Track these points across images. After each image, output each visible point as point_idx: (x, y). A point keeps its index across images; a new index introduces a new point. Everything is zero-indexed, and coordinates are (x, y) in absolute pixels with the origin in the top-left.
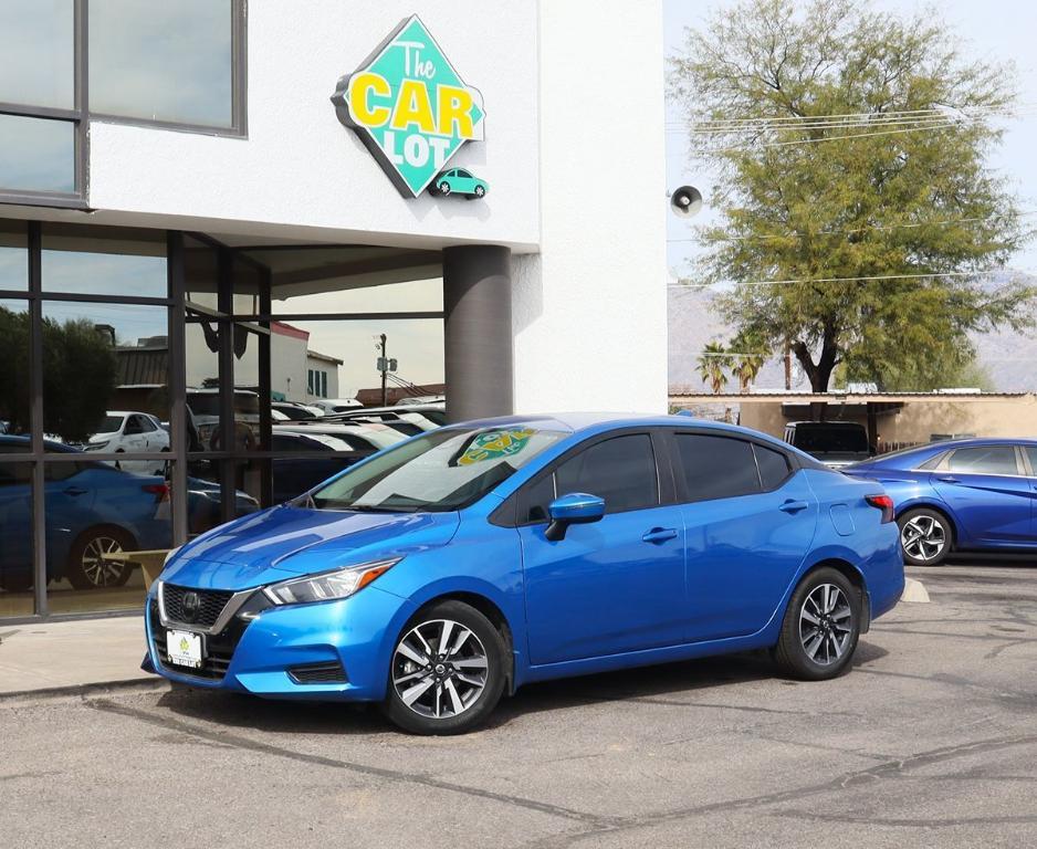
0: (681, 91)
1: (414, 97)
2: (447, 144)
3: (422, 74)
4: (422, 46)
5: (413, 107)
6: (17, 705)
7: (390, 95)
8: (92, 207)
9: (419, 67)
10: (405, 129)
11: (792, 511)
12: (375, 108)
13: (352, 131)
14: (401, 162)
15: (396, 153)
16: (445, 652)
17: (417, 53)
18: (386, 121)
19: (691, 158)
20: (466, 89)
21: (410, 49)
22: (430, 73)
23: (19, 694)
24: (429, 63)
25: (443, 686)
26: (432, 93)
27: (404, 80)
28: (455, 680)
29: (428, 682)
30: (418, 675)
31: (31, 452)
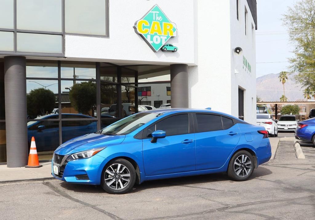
0: (287, 23)
1: (156, 25)
2: (166, 38)
3: (158, 20)
4: (158, 12)
5: (156, 28)
6: (25, 183)
7: (149, 26)
8: (66, 57)
9: (157, 18)
10: (153, 34)
11: (232, 135)
12: (145, 29)
13: (139, 35)
14: (152, 43)
15: (151, 40)
16: (119, 172)
17: (157, 14)
18: (148, 32)
19: (289, 40)
20: (171, 23)
21: (155, 13)
22: (161, 19)
23: (26, 180)
24: (160, 17)
25: (118, 181)
26: (161, 24)
27: (153, 21)
28: (121, 180)
29: (114, 180)
30: (111, 178)
31: (58, 118)
